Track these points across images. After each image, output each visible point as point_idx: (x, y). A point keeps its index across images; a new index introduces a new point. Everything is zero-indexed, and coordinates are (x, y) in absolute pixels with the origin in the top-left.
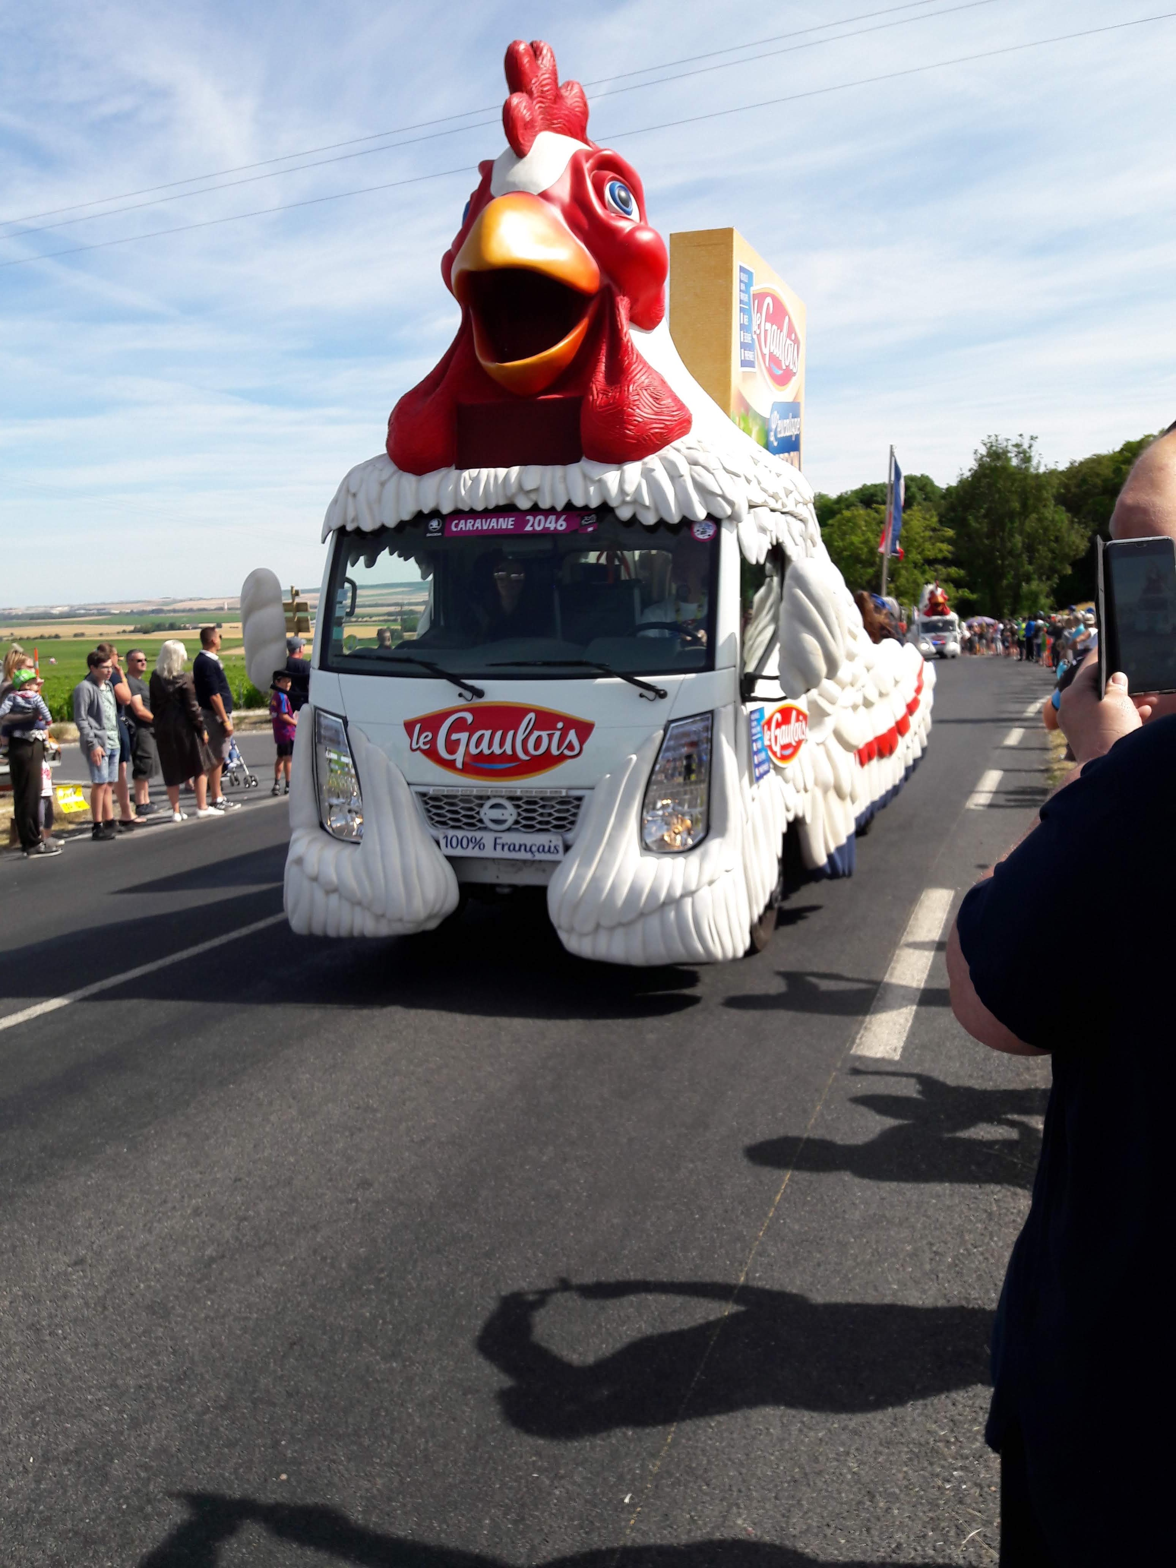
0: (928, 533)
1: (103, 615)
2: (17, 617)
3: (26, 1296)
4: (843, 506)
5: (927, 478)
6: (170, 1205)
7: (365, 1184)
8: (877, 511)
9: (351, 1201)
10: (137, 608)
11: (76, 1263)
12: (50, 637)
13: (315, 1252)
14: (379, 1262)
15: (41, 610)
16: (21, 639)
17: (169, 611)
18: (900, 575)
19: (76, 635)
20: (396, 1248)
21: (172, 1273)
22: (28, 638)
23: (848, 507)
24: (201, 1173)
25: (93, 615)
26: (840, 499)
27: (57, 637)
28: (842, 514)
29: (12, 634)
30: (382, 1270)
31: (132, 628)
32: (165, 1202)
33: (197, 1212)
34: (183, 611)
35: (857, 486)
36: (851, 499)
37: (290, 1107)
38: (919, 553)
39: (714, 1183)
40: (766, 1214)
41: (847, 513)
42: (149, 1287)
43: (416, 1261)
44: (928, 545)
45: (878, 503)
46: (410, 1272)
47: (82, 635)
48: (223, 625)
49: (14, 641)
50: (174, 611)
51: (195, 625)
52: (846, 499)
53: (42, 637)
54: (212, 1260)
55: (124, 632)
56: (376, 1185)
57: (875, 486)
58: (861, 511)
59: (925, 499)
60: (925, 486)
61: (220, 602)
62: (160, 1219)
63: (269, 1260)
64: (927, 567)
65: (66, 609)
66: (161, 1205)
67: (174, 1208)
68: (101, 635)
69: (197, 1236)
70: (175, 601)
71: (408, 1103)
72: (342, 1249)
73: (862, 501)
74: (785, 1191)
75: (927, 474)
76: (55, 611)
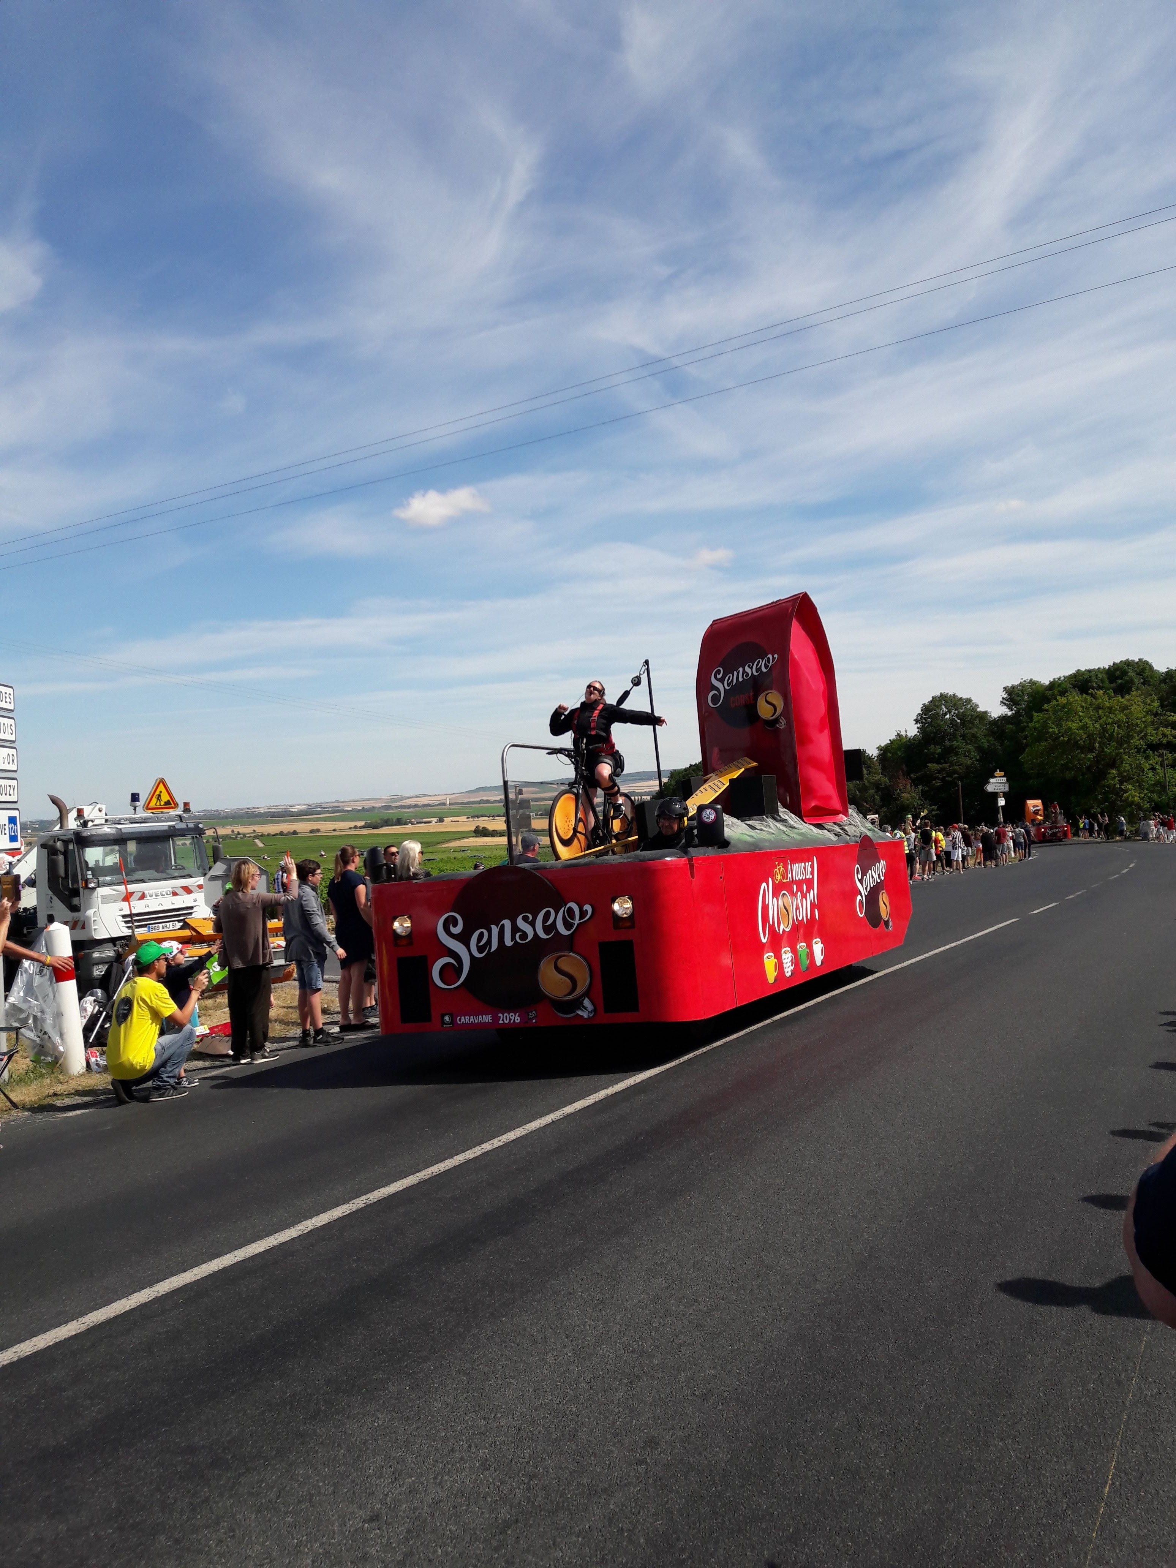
0: (1149, 718)
1: (337, 812)
2: (260, 815)
4: (1056, 692)
5: (1147, 663)
6: (457, 1455)
7: (653, 1443)
8: (1093, 696)
9: (640, 1462)
10: (367, 805)
11: (372, 1519)
12: (288, 833)
13: (610, 1522)
14: (678, 1539)
15: (281, 808)
16: (263, 835)
17: (396, 807)
18: (1122, 760)
19: (312, 831)
20: (694, 1523)
21: (467, 1538)
22: (269, 835)
23: (1063, 693)
24: (484, 1419)
25: (328, 812)
26: (1053, 685)
27: (295, 833)
28: (1056, 700)
29: (254, 831)
31: (362, 823)
32: (453, 1450)
33: (485, 1465)
34: (410, 807)
35: (1070, 671)
36: (1064, 685)
37: (565, 1347)
38: (1142, 738)
41: (1062, 700)
43: (717, 1542)
44: (1150, 730)
45: (1093, 688)
47: (318, 831)
48: (445, 819)
49: (256, 837)
50: (402, 807)
51: (419, 820)
52: (1060, 685)
53: (281, 834)
54: (506, 1525)
55: (356, 827)
56: (663, 1444)
57: (1089, 671)
58: (1076, 698)
59: (1143, 684)
60: (1144, 670)
61: (444, 797)
62: (449, 1471)
63: (563, 1529)
64: (1150, 752)
65: (303, 807)
66: (448, 1454)
67: (463, 1458)
68: (334, 830)
69: (488, 1494)
70: (403, 798)
71: (683, 1349)
72: (638, 1521)
73: (1076, 686)
75: (1145, 658)
76: (294, 810)
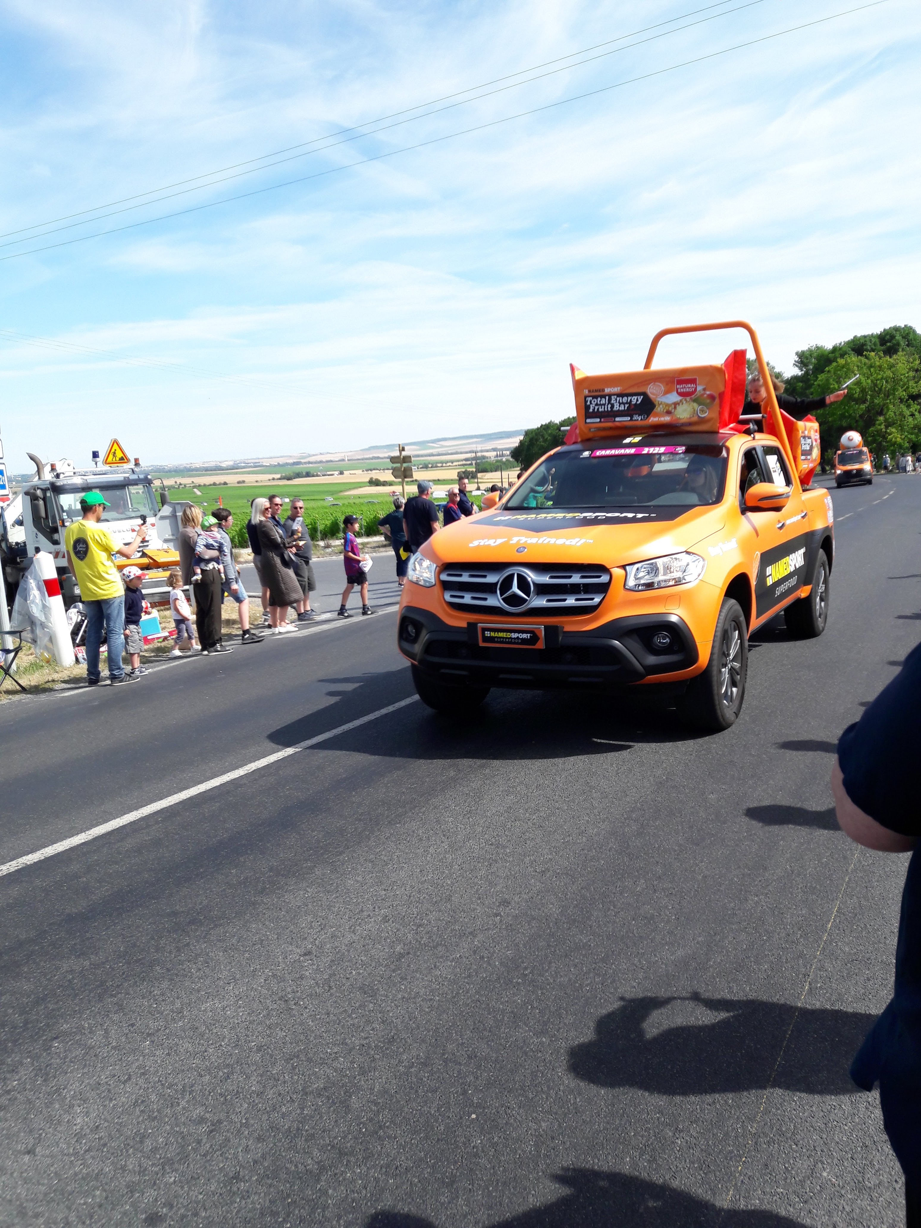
0: (912, 374)
1: (258, 468)
2: (197, 470)
3: (274, 976)
4: (837, 354)
5: (911, 328)
6: (365, 913)
7: (505, 903)
8: (867, 357)
9: (496, 915)
10: (282, 461)
11: (305, 954)
12: (220, 484)
13: (475, 952)
14: (523, 963)
15: (212, 464)
16: (200, 486)
17: (305, 463)
18: (888, 409)
19: (239, 482)
20: (534, 952)
21: (373, 964)
22: (205, 485)
23: (842, 356)
24: (385, 890)
25: (251, 467)
26: (835, 349)
27: (225, 483)
28: (837, 362)
29: (193, 482)
30: (526, 968)
31: (279, 476)
32: (362, 911)
33: (385, 919)
34: (316, 463)
35: (849, 337)
36: (844, 349)
37: (442, 842)
38: (905, 390)
39: (776, 913)
40: (821, 938)
41: (841, 361)
42: (359, 974)
43: (550, 963)
44: (911, 383)
45: (867, 351)
46: (547, 971)
47: (244, 482)
48: (345, 472)
49: (194, 487)
50: (309, 463)
51: (323, 473)
52: (840, 349)
53: (214, 484)
54: (401, 956)
55: (273, 479)
56: (513, 903)
57: (865, 337)
58: (854, 359)
59: (908, 345)
60: (908, 334)
61: (343, 455)
62: (360, 924)
63: (441, 957)
64: (911, 401)
65: (231, 463)
66: (359, 913)
67: (369, 915)
68: (257, 481)
69: (388, 937)
70: (310, 456)
71: (528, 842)
72: (494, 952)
73: (853, 350)
74: (834, 921)
75: (910, 324)
76: (224, 465)
